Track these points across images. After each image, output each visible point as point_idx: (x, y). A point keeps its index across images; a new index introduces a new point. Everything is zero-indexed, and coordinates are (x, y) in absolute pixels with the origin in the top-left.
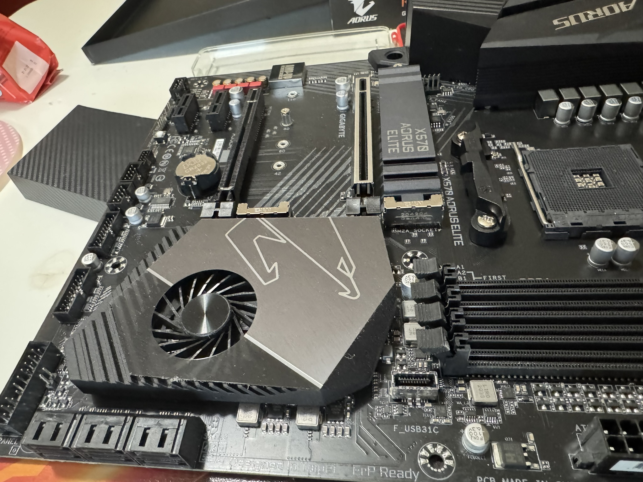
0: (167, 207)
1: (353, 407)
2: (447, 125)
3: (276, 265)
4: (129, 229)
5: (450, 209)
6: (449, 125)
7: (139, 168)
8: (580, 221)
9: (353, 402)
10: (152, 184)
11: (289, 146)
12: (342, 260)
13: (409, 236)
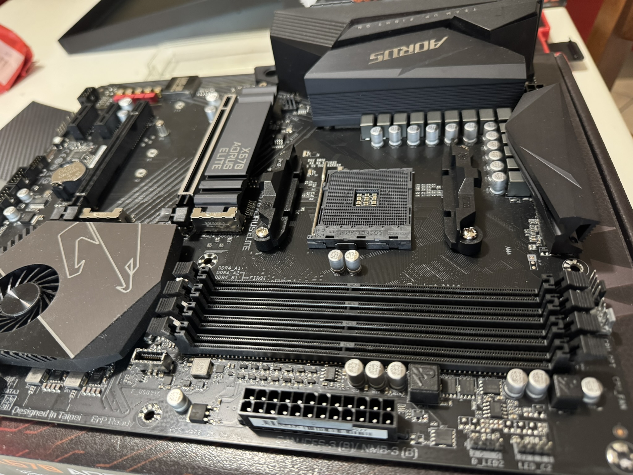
0: (42, 207)
1: (111, 374)
2: (288, 142)
3: (83, 262)
4: (7, 225)
5: (254, 219)
6: (290, 143)
7: (25, 172)
8: (333, 235)
9: (112, 371)
10: (38, 185)
11: (157, 156)
12: (132, 261)
13: (212, 241)
